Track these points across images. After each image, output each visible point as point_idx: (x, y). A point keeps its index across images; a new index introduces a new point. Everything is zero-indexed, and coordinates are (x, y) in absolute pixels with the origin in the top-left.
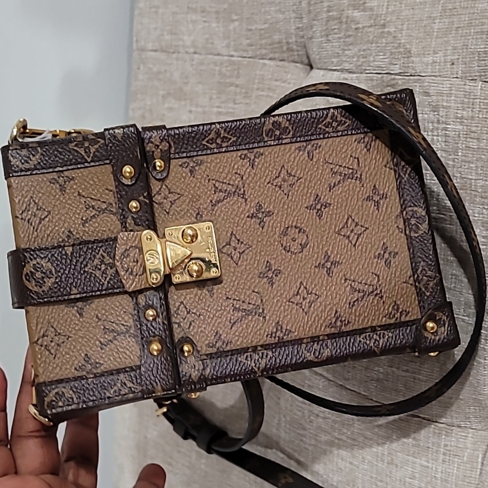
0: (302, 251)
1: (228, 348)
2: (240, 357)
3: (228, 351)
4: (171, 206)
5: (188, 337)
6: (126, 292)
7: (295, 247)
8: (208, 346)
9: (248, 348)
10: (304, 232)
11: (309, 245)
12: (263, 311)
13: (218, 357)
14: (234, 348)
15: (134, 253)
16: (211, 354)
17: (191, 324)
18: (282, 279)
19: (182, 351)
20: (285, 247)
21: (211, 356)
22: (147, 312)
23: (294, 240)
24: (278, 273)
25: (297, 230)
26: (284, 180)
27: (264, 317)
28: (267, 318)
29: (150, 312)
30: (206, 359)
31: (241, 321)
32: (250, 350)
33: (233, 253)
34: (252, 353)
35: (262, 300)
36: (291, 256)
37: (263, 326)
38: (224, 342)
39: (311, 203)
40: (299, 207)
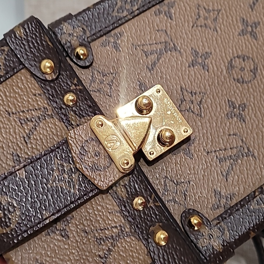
0: (256, 76)
1: (234, 202)
2: (251, 205)
3: (236, 204)
4: (111, 88)
5: (190, 209)
6: (102, 192)
7: (247, 76)
8: (214, 208)
9: (254, 192)
10: (248, 58)
11: (259, 68)
12: (248, 150)
13: (230, 215)
14: (240, 200)
15: (91, 148)
16: (221, 215)
17: (185, 195)
18: (251, 111)
19: (191, 226)
20: (238, 80)
21: (221, 218)
22: (134, 202)
23: (242, 69)
24: (243, 107)
25: (241, 60)
26: (206, 19)
27: (253, 155)
28: (256, 154)
29: (138, 201)
30: (219, 223)
31: (232, 169)
32: (257, 194)
33: (192, 107)
34: (260, 196)
35: (242, 140)
36: (248, 86)
37: (255, 164)
38: (227, 197)
39: (241, 28)
40: (232, 37)
